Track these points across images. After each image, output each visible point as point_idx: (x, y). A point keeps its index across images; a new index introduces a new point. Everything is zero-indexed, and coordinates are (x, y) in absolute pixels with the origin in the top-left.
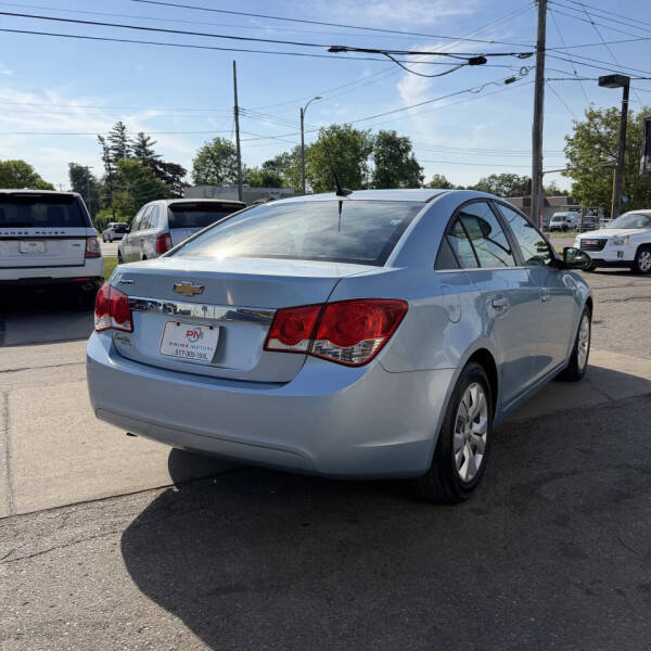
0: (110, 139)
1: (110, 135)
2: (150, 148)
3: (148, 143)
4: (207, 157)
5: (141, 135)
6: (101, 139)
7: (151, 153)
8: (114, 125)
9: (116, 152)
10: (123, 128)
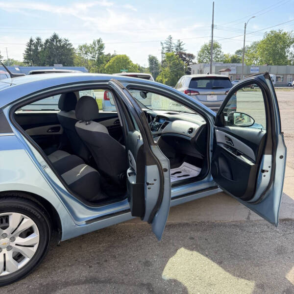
0: (165, 43)
1: (165, 41)
2: (181, 47)
3: (181, 44)
4: (205, 50)
5: (179, 41)
6: (162, 44)
7: (182, 49)
8: (168, 37)
9: (167, 49)
10: (171, 38)
